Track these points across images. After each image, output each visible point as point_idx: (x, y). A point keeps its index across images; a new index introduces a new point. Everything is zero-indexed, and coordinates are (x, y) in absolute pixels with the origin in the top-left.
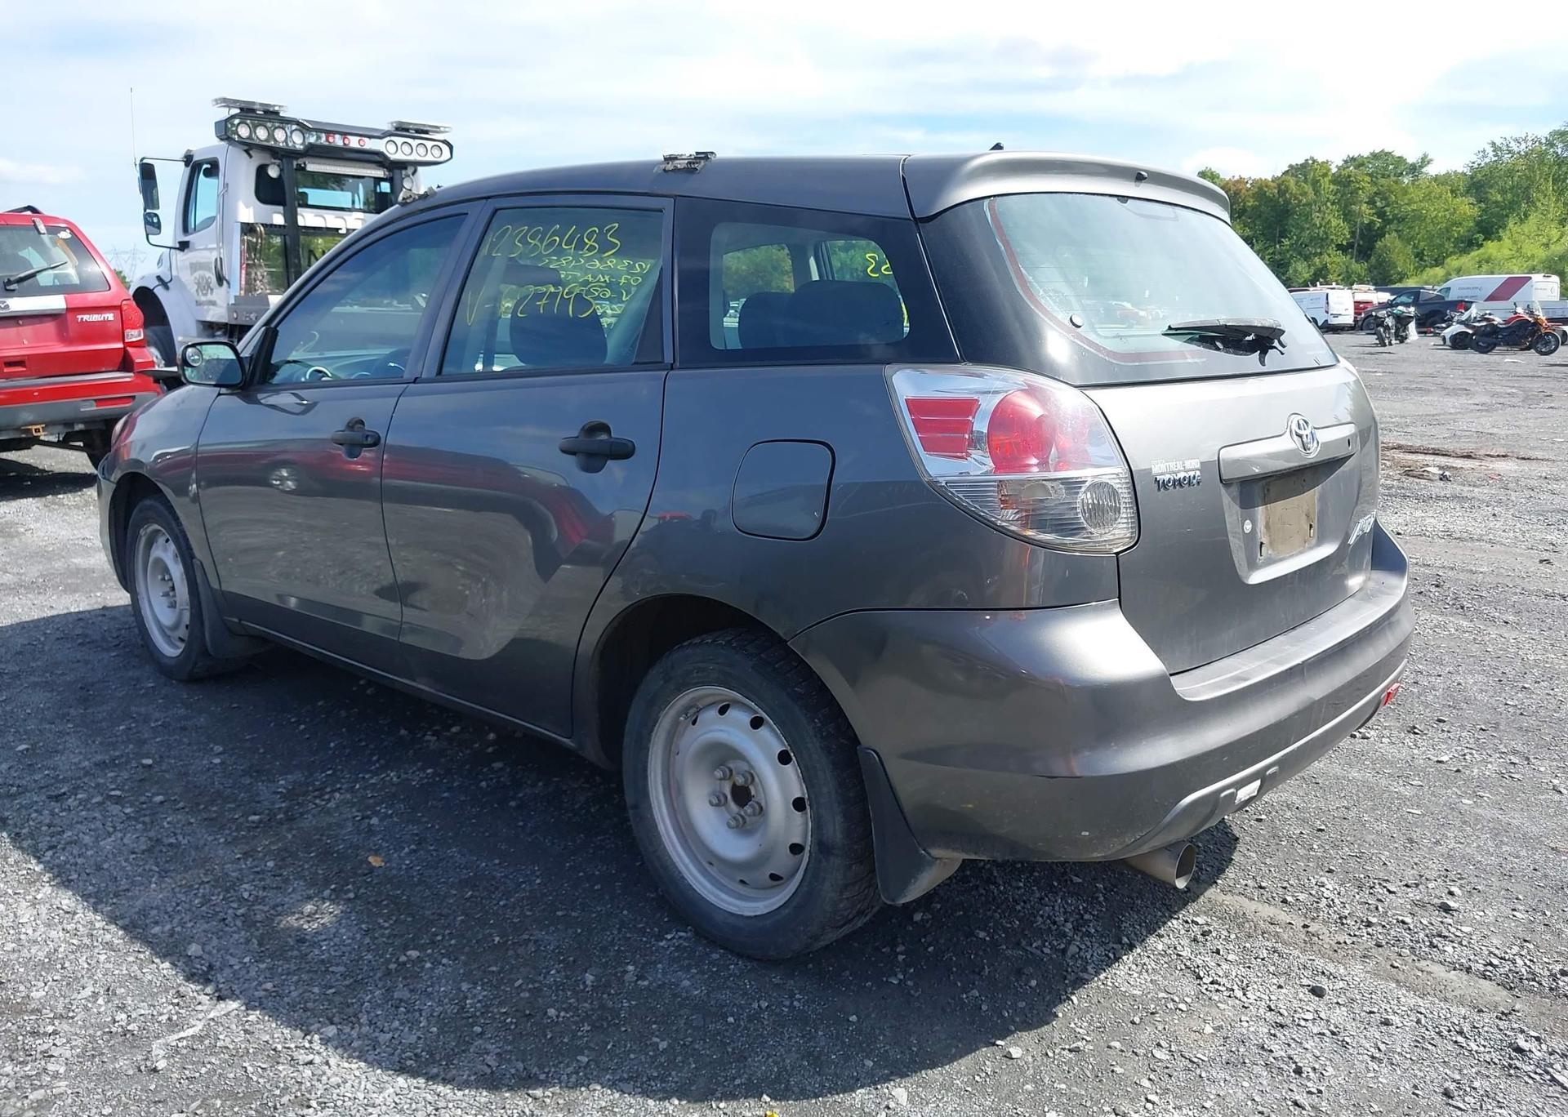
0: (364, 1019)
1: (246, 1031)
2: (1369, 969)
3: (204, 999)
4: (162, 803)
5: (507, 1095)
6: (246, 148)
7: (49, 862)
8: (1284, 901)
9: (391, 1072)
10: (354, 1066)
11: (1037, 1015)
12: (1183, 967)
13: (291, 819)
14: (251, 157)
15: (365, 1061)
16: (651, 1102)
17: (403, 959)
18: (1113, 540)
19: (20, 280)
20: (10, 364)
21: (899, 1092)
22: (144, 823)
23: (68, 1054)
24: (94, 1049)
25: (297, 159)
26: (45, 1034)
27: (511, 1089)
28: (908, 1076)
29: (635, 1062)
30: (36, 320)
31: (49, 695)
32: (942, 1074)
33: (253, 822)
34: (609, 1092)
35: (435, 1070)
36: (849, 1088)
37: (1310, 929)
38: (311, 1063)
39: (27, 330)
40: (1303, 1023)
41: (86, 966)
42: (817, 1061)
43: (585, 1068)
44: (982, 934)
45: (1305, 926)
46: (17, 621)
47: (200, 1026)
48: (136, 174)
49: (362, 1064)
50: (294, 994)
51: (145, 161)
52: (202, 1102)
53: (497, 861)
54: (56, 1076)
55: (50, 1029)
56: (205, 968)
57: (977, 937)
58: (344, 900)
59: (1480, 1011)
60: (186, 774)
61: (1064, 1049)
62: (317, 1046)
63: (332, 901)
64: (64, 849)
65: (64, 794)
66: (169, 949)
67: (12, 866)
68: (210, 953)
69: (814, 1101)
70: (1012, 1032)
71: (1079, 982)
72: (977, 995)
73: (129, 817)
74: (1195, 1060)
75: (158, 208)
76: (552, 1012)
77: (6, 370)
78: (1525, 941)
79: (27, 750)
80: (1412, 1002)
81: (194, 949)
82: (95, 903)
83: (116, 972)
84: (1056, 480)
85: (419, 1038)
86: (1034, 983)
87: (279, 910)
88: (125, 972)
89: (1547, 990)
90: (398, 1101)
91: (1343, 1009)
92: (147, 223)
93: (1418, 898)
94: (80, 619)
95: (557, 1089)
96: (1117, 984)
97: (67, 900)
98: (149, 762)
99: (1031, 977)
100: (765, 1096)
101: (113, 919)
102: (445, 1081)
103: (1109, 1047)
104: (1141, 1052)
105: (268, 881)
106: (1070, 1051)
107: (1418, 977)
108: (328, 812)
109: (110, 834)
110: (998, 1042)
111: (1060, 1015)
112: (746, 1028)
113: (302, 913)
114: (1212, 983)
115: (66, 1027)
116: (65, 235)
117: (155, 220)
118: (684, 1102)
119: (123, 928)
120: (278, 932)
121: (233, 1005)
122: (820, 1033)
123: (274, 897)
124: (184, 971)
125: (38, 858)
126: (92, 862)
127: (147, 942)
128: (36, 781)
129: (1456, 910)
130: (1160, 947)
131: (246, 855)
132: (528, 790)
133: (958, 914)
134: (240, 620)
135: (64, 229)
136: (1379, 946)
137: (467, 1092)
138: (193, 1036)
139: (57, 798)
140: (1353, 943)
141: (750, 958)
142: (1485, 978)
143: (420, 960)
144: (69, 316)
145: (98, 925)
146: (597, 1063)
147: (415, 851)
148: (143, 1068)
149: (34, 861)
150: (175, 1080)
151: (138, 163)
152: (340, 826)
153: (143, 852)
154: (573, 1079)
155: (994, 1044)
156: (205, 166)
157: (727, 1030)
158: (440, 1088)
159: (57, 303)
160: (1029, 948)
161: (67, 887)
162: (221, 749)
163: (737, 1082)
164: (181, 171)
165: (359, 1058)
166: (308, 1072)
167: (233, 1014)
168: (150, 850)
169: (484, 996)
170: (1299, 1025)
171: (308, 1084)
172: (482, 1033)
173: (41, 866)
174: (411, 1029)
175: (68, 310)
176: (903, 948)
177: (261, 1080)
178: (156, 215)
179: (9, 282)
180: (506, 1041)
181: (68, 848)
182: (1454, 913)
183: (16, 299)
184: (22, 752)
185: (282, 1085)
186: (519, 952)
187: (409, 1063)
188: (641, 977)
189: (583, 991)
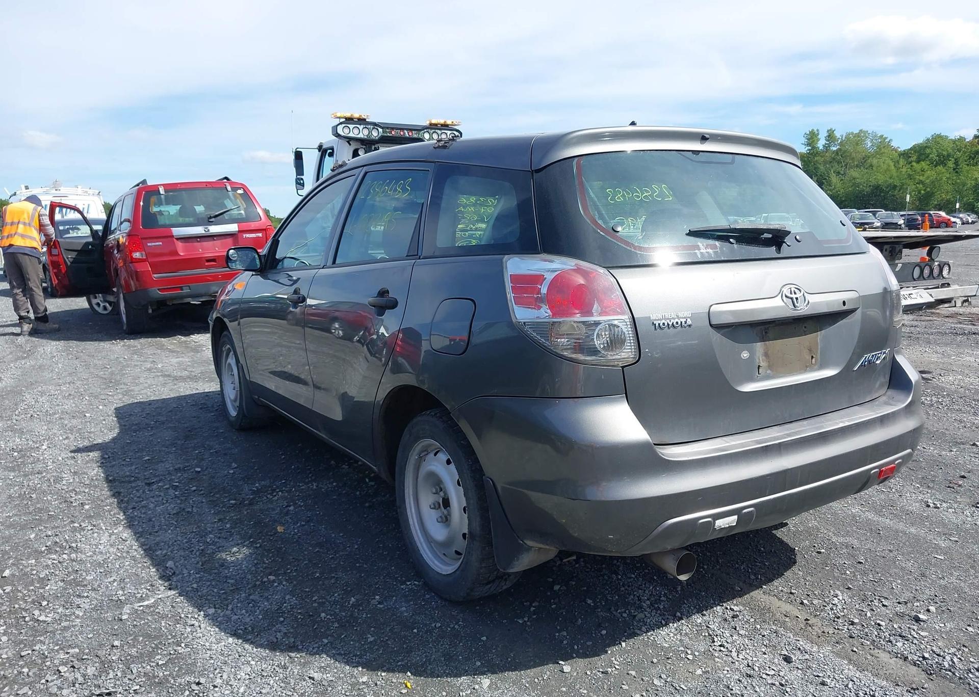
0: (230, 607)
1: (172, 606)
2: (835, 650)
3: (162, 588)
4: (195, 491)
5: (278, 654)
6: (348, 140)
7: (129, 515)
8: (802, 603)
9: (228, 635)
10: (212, 629)
11: (596, 649)
12: (707, 634)
13: (250, 504)
14: (350, 144)
15: (219, 628)
16: (348, 667)
17: (265, 579)
18: (619, 359)
19: (216, 216)
20: (208, 261)
21: (486, 682)
22: (182, 500)
23: (87, 607)
24: (100, 606)
25: (374, 144)
26: (83, 597)
27: (282, 651)
28: (497, 673)
29: (352, 646)
30: (223, 237)
31: (173, 433)
32: (517, 676)
33: (231, 504)
34: (329, 659)
35: (250, 637)
36: (458, 675)
37: (809, 622)
38: (193, 625)
39: (218, 243)
40: (764, 676)
41: (118, 566)
42: (449, 657)
43: (324, 646)
44: (589, 601)
45: (807, 620)
46: (178, 395)
47: (153, 600)
48: (292, 157)
49: (217, 629)
50: (204, 591)
51: (298, 150)
52: (134, 637)
53: (341, 535)
54: (77, 617)
55: (86, 594)
56: (171, 574)
57: (586, 603)
58: (254, 547)
59: (897, 685)
60: (213, 477)
61: (599, 671)
62: (201, 618)
63: (248, 547)
64: (138, 509)
65: (153, 482)
66: (158, 563)
67: (111, 515)
68: (177, 567)
69: (435, 679)
70: (574, 658)
71: (633, 635)
72: (566, 635)
73: (176, 496)
74: (678, 688)
75: (303, 175)
76: (323, 615)
77: (206, 264)
78: (964, 646)
79: (149, 460)
80: (851, 674)
81: (170, 564)
82: (139, 537)
83: (130, 571)
84: (580, 322)
85: (251, 620)
86: (604, 632)
87: (221, 549)
88: (134, 571)
89: (957, 679)
90: (223, 649)
91: (800, 671)
92: (297, 183)
93: (902, 611)
94: (207, 396)
95: (304, 654)
96: (656, 639)
97: (127, 534)
98: (199, 469)
99: (605, 628)
100: (408, 673)
101: (142, 545)
102: (252, 643)
103: (628, 674)
104: (646, 679)
105: (223, 535)
106: (602, 673)
107: (866, 659)
108: (272, 502)
109: (163, 504)
110: (560, 662)
111: (609, 652)
112: (422, 637)
113: (230, 552)
114: (720, 646)
115: (93, 595)
116: (240, 192)
117: (302, 182)
118: (365, 670)
119: (145, 550)
120: (214, 560)
121: (173, 592)
122: (461, 644)
123: (222, 542)
124: (161, 574)
125: (124, 513)
126: (148, 517)
127: (152, 559)
128: (145, 475)
129: (924, 621)
130: (699, 621)
131: (220, 520)
132: (379, 499)
133: (583, 588)
134: (259, 397)
135: (240, 188)
136: (851, 637)
137: (259, 649)
138: (147, 606)
139: (149, 484)
140: (834, 633)
141: (446, 600)
142: (915, 665)
143: (274, 581)
144: (239, 235)
145: (134, 547)
146: (332, 643)
147: (303, 525)
148: (116, 618)
149: (122, 514)
150: (128, 625)
151: (294, 151)
152: (273, 509)
153: (174, 514)
154: (315, 651)
155: (558, 663)
156: (329, 151)
157: (410, 636)
158: (247, 646)
159: (233, 228)
160: (614, 613)
161: (130, 528)
162: (236, 466)
163: (400, 663)
164: (316, 154)
165: (217, 626)
166: (189, 629)
167: (171, 597)
168: (177, 514)
169: (295, 603)
170: (761, 677)
171: (186, 635)
172: (283, 622)
173: (124, 517)
174: (250, 615)
175: (239, 231)
176: (537, 604)
177: (166, 631)
178: (302, 179)
179: (211, 218)
180: (292, 627)
181: (141, 509)
182: (922, 623)
183: (213, 226)
184: (146, 460)
185: (174, 634)
186: (325, 582)
187: (239, 631)
188: (380, 603)
189: (345, 606)
